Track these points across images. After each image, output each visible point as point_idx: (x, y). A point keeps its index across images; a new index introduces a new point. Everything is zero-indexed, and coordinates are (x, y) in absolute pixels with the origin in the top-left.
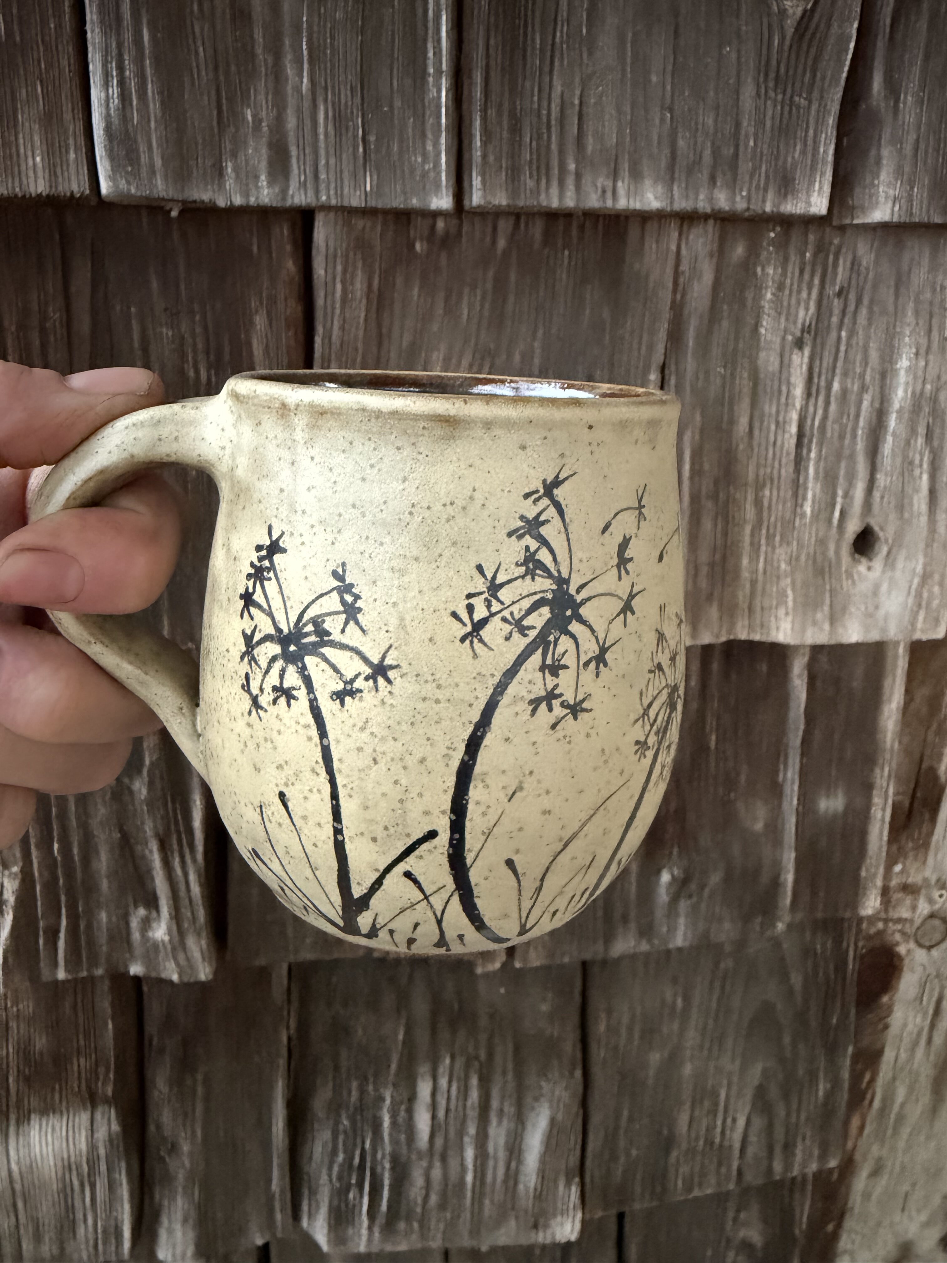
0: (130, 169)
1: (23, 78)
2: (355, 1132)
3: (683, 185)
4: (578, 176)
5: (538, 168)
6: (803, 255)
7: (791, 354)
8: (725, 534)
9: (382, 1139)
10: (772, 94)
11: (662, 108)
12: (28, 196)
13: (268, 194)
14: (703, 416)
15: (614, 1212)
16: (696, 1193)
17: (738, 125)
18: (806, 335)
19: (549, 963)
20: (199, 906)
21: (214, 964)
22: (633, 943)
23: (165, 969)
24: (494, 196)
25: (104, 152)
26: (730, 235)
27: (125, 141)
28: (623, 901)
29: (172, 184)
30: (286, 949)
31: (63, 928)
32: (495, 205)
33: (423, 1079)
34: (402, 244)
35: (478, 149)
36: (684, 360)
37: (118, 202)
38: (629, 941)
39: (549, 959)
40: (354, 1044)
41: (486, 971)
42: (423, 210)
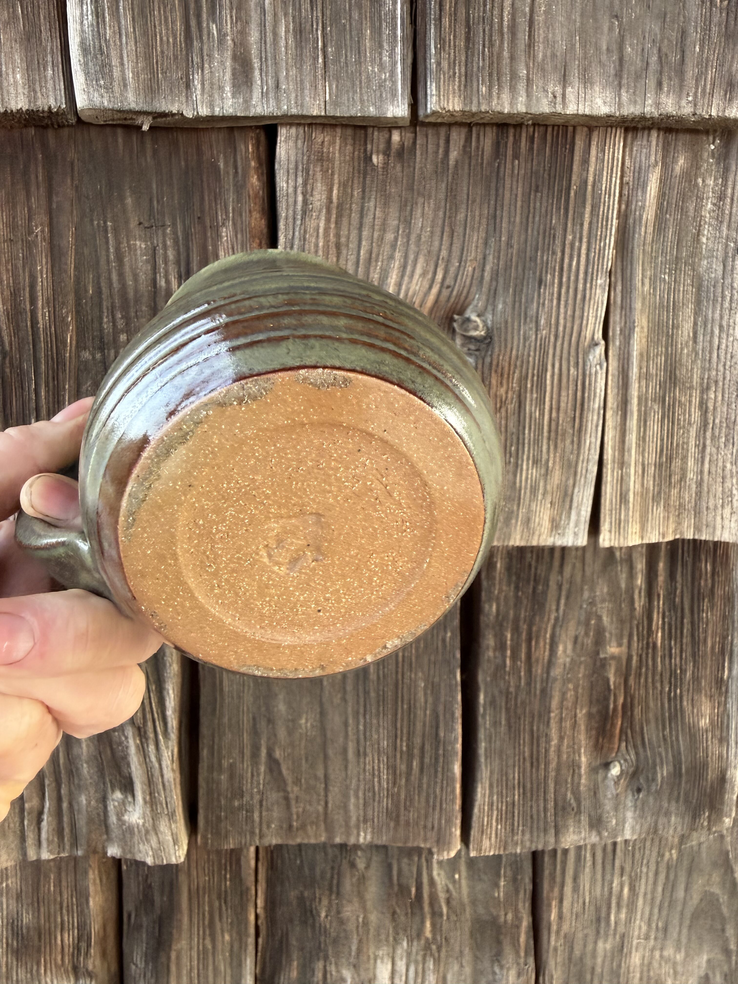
0: (102, 82)
3: (631, 91)
4: (529, 82)
5: (491, 75)
11: (611, 16)
12: (9, 112)
13: (233, 105)
17: (684, 33)
19: (502, 852)
20: (171, 791)
21: (185, 847)
22: (583, 835)
23: (140, 852)
24: (448, 102)
25: (79, 66)
26: (673, 146)
27: (99, 56)
28: (573, 793)
29: (142, 96)
30: (252, 833)
31: (46, 810)
32: (449, 111)
33: (382, 962)
34: (359, 157)
35: (433, 57)
36: (629, 267)
37: (95, 122)
38: (580, 832)
39: (502, 849)
40: (317, 925)
41: (441, 858)
42: (380, 117)
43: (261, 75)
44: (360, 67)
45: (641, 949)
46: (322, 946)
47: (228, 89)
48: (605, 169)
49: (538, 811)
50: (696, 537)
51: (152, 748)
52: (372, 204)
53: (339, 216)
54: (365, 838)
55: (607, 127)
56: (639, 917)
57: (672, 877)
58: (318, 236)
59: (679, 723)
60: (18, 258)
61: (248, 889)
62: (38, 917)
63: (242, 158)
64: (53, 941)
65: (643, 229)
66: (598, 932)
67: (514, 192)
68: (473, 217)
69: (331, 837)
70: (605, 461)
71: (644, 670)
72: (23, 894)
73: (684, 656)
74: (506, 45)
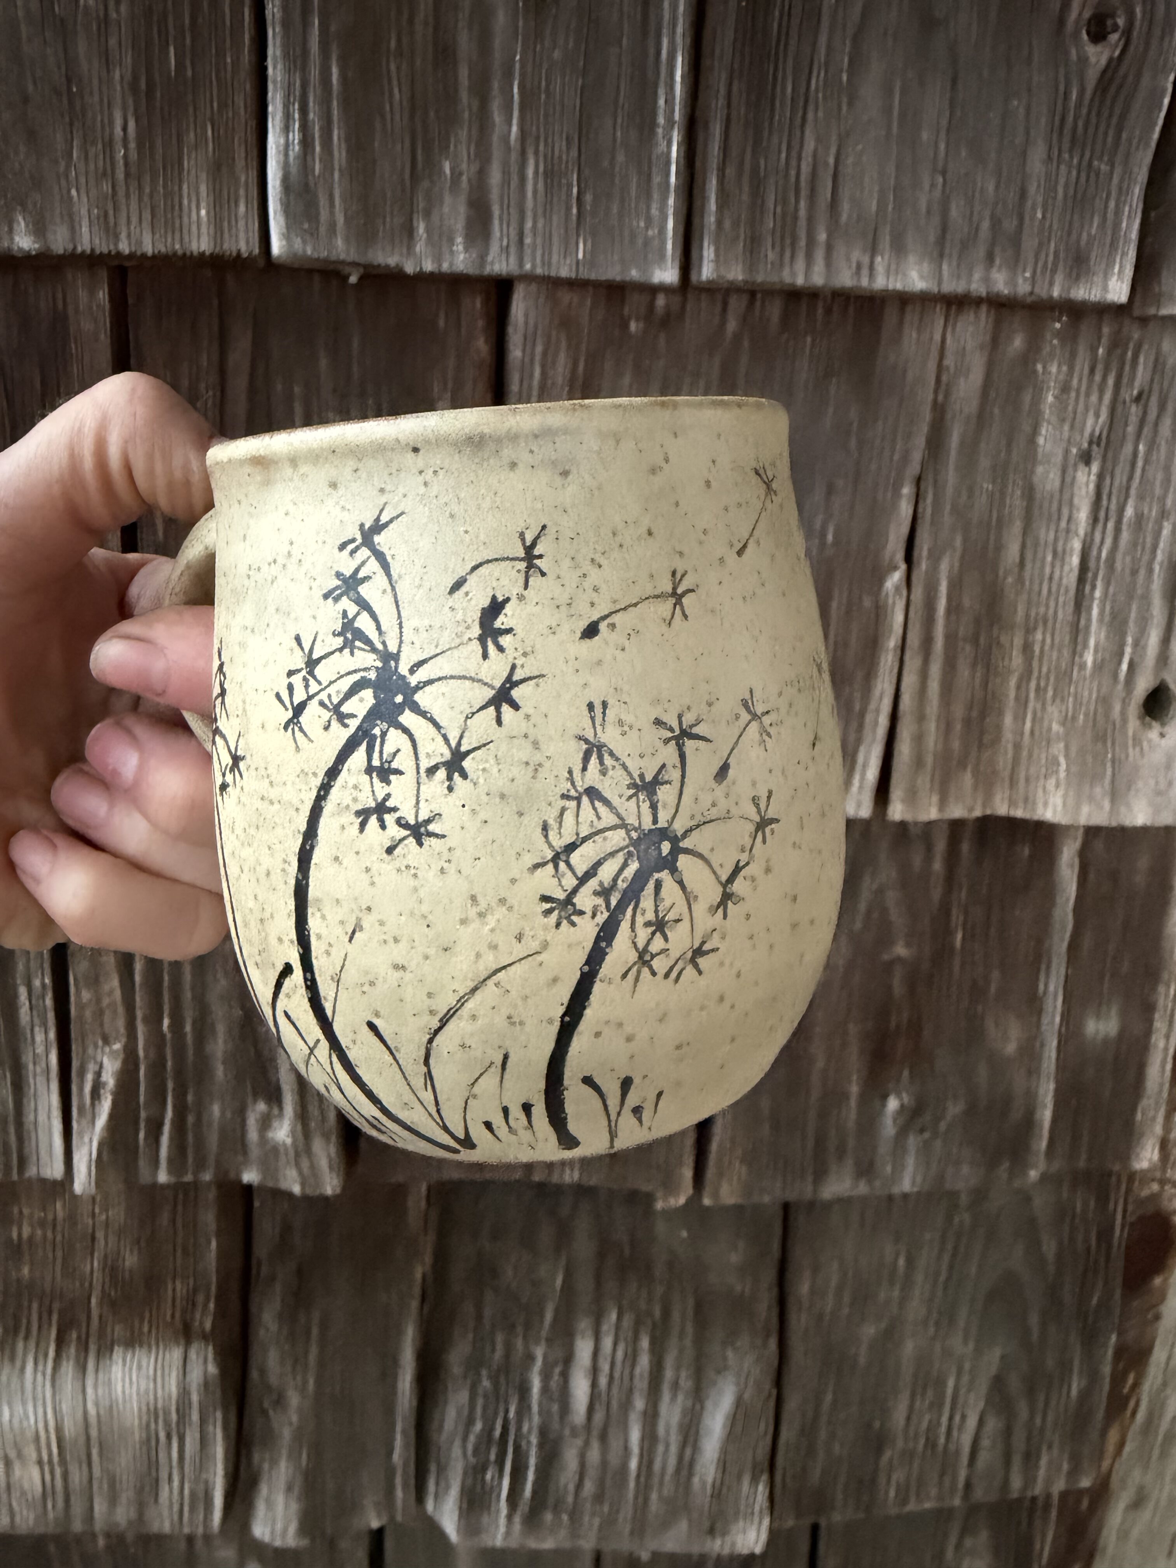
0: (306, 226)
1: (192, 119)
2: (497, 1397)
3: (955, 263)
4: (829, 248)
5: (783, 238)
6: (1094, 349)
7: (1075, 470)
8: (985, 683)
9: (529, 1408)
10: (1066, 156)
11: (934, 170)
12: (188, 253)
13: (465, 258)
14: (965, 540)
15: (807, 1522)
16: (912, 1507)
17: (1023, 194)
18: (1095, 447)
19: (746, 1201)
21: (342, 1175)
22: (848, 1182)
23: (284, 1178)
24: (729, 270)
25: (279, 206)
27: (304, 195)
28: (837, 1130)
29: (353, 244)
31: (167, 1122)
32: (729, 279)
33: (583, 1337)
34: (613, 323)
35: (712, 214)
36: (944, 473)
37: (290, 267)
38: (844, 1180)
39: (747, 1195)
40: (501, 1285)
41: (667, 1206)
42: (644, 282)
44: (623, 219)
45: (916, 1337)
48: (920, 352)
49: (794, 1152)
50: (1011, 814)
54: (571, 1176)
55: (922, 303)
61: (414, 1242)
63: (466, 317)
64: (163, 1291)
66: (862, 1312)
70: (900, 714)
72: (128, 1229)
73: (989, 962)
74: (803, 203)
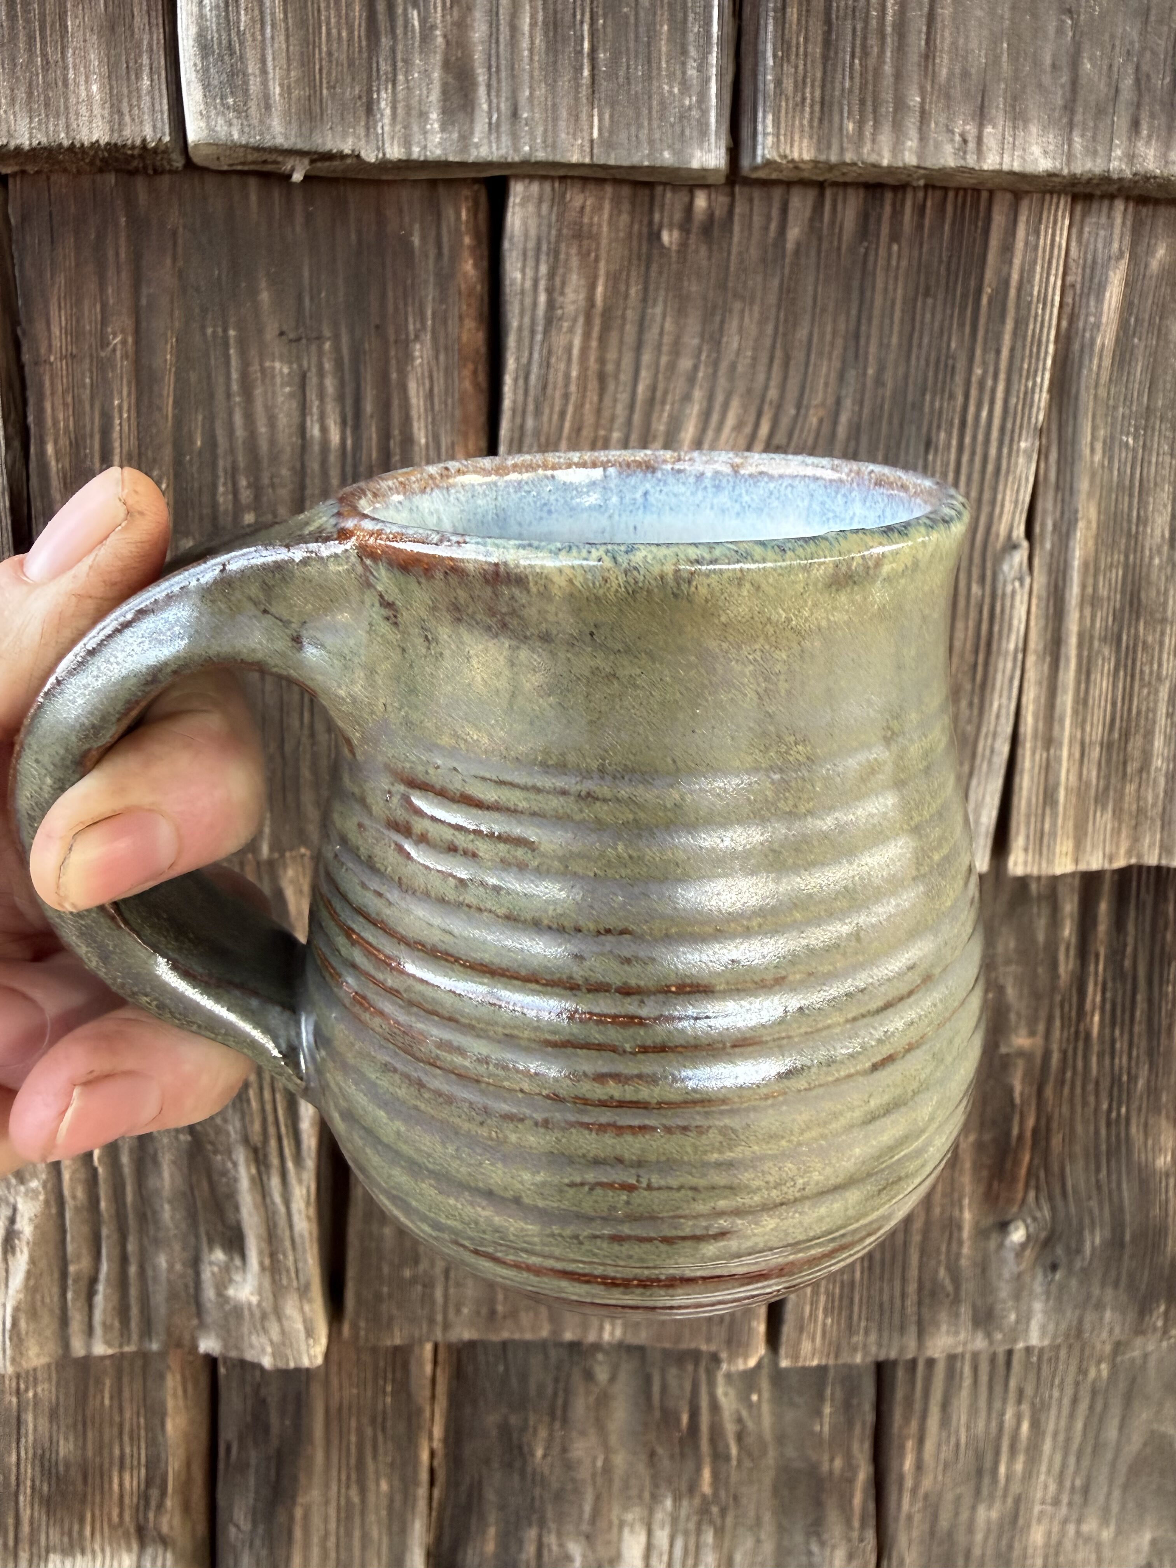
0: (230, 101)
3: (1089, 134)
4: (924, 116)
5: (862, 102)
11: (1061, 9)
12: (77, 146)
13: (441, 143)
19: (831, 1362)
20: (304, 1251)
21: (324, 1341)
22: (962, 1336)
23: (251, 1346)
24: (792, 146)
25: (194, 75)
26: (1148, 227)
27: (226, 58)
28: (948, 1269)
29: (295, 125)
30: (432, 1321)
31: (102, 1276)
32: (793, 161)
33: (632, 1531)
34: (640, 233)
35: (769, 71)
36: (1071, 422)
37: (214, 166)
38: (957, 1333)
39: (832, 1356)
40: (529, 1469)
41: (733, 1369)
42: (679, 169)
43: (489, 94)
44: (650, 84)
45: (1046, 1521)
46: (537, 1504)
47: (434, 116)
48: (1039, 261)
49: (892, 1298)
50: (1164, 862)
51: (275, 1182)
52: (659, 310)
53: (606, 328)
54: (612, 1333)
55: (1044, 193)
56: (1044, 1468)
57: (1099, 1406)
58: (569, 360)
59: (1124, 1161)
60: (84, 386)
61: (420, 1411)
62: (84, 1448)
63: (449, 232)
64: (106, 1486)
65: (1096, 361)
66: (978, 1492)
67: (890, 295)
68: (822, 335)
69: (557, 1331)
70: (1021, 737)
71: (1069, 1074)
72: (61, 1410)
73: (1135, 1053)
74: (888, 54)
